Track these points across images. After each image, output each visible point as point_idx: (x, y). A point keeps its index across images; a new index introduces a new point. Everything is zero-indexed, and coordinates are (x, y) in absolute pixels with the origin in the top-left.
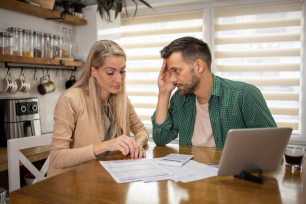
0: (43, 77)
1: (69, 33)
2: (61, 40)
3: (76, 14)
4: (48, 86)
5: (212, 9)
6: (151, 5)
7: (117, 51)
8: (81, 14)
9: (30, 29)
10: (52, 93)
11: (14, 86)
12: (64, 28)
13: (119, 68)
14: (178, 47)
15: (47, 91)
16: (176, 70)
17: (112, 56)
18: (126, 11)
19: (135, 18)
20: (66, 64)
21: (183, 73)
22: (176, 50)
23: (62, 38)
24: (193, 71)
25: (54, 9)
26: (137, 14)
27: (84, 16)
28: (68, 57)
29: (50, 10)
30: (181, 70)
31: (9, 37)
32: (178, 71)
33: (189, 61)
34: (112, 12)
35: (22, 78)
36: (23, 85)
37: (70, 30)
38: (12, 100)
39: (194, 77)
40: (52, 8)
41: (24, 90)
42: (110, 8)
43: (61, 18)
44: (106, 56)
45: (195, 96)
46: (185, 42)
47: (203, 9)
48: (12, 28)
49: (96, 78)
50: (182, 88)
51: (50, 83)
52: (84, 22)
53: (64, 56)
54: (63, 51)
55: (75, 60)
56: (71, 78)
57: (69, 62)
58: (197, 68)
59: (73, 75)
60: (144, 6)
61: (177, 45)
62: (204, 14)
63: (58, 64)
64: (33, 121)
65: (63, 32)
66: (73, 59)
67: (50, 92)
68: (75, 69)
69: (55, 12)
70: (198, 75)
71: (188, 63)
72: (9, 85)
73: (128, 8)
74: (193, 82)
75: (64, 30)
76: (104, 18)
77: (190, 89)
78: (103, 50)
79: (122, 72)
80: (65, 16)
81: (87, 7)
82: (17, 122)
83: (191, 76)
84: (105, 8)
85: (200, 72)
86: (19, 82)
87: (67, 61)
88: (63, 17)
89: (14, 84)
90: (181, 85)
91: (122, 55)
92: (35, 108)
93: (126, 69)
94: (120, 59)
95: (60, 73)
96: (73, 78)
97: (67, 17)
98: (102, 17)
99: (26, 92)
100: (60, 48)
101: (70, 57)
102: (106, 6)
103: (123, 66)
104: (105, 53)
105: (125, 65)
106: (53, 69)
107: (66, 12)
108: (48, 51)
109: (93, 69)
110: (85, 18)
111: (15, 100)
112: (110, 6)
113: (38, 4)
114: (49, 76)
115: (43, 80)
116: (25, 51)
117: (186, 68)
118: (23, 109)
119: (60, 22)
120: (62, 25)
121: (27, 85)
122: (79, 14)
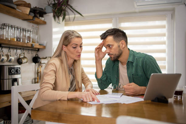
0: (21, 54)
1: (36, 29)
2: (31, 33)
3: (40, 18)
4: (24, 59)
5: (117, 18)
6: (83, 15)
7: (77, 35)
8: (43, 18)
9: (15, 25)
10: (25, 64)
11: (5, 58)
12: (33, 26)
13: (79, 44)
14: (111, 33)
15: (23, 62)
16: (109, 46)
17: (75, 38)
18: (69, 18)
19: (74, 22)
20: (35, 47)
21: (114, 47)
22: (110, 35)
23: (32, 32)
24: (119, 46)
25: (29, 14)
26: (75, 20)
27: (45, 19)
28: (35, 42)
29: (27, 14)
30: (113, 45)
31: (4, 29)
32: (111, 46)
33: (117, 41)
34: (61, 18)
35: (9, 54)
36: (10, 57)
37: (36, 27)
38: (6, 65)
39: (120, 50)
40: (28, 13)
41: (10, 61)
42: (60, 16)
43: (33, 20)
44: (72, 38)
45: (119, 61)
46: (115, 31)
47: (112, 18)
48: (5, 24)
49: (66, 52)
50: (112, 56)
51: (25, 57)
52: (45, 23)
53: (33, 42)
54: (32, 39)
55: (40, 45)
56: (36, 55)
57: (36, 46)
58: (121, 45)
59: (37, 53)
60: (79, 15)
61: (111, 32)
62: (113, 21)
63: (30, 46)
64: (18, 78)
65: (32, 28)
66: (38, 44)
67: (24, 63)
68: (38, 50)
69: (30, 16)
70: (122, 49)
71: (116, 42)
72: (2, 57)
73: (70, 16)
74: (119, 52)
75: (33, 27)
76: (56, 21)
77: (117, 56)
78: (69, 35)
79: (81, 47)
80: (35, 18)
81: (47, 14)
82: (8, 79)
83: (118, 49)
84: (57, 15)
85: (123, 47)
86: (8, 56)
87: (35, 45)
88: (34, 19)
89: (5, 57)
90: (112, 55)
91: (80, 37)
92: (19, 71)
93: (82, 45)
94: (79, 39)
95: (30, 52)
96: (37, 56)
97: (36, 20)
98: (55, 20)
99: (11, 62)
100: (31, 38)
101: (36, 42)
102: (58, 14)
103: (81, 43)
104: (71, 36)
105: (82, 43)
106: (26, 49)
107: (35, 16)
108: (24, 39)
109: (64, 46)
110: (45, 21)
111: (8, 65)
112: (60, 14)
113: (21, 10)
114: (24, 54)
115: (21, 55)
116: (11, 37)
117: (116, 45)
118: (13, 71)
119: (31, 22)
120: (31, 24)
121: (13, 58)
122: (42, 18)
